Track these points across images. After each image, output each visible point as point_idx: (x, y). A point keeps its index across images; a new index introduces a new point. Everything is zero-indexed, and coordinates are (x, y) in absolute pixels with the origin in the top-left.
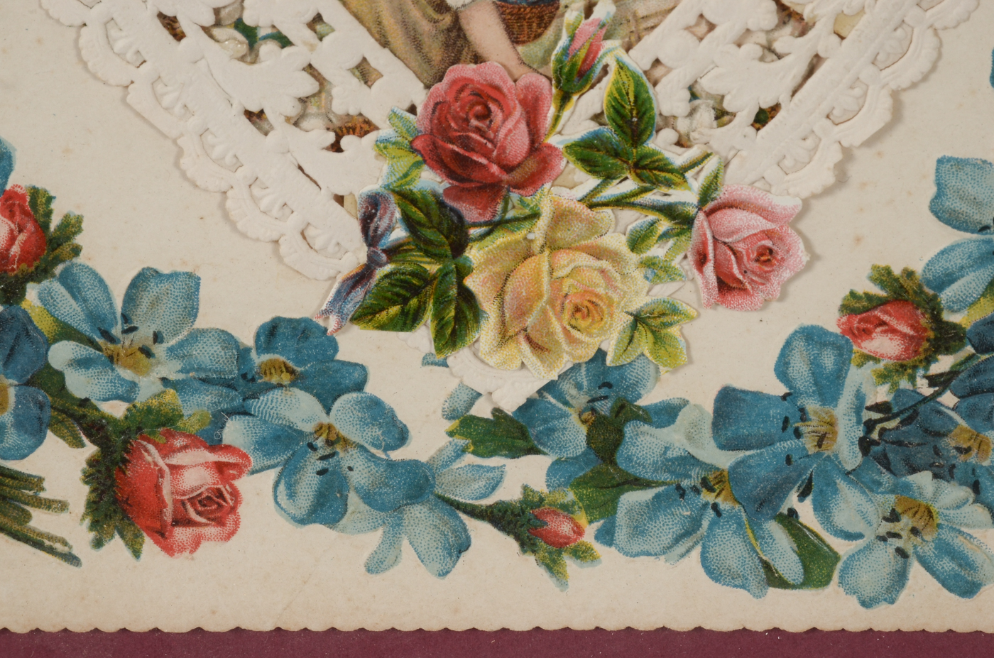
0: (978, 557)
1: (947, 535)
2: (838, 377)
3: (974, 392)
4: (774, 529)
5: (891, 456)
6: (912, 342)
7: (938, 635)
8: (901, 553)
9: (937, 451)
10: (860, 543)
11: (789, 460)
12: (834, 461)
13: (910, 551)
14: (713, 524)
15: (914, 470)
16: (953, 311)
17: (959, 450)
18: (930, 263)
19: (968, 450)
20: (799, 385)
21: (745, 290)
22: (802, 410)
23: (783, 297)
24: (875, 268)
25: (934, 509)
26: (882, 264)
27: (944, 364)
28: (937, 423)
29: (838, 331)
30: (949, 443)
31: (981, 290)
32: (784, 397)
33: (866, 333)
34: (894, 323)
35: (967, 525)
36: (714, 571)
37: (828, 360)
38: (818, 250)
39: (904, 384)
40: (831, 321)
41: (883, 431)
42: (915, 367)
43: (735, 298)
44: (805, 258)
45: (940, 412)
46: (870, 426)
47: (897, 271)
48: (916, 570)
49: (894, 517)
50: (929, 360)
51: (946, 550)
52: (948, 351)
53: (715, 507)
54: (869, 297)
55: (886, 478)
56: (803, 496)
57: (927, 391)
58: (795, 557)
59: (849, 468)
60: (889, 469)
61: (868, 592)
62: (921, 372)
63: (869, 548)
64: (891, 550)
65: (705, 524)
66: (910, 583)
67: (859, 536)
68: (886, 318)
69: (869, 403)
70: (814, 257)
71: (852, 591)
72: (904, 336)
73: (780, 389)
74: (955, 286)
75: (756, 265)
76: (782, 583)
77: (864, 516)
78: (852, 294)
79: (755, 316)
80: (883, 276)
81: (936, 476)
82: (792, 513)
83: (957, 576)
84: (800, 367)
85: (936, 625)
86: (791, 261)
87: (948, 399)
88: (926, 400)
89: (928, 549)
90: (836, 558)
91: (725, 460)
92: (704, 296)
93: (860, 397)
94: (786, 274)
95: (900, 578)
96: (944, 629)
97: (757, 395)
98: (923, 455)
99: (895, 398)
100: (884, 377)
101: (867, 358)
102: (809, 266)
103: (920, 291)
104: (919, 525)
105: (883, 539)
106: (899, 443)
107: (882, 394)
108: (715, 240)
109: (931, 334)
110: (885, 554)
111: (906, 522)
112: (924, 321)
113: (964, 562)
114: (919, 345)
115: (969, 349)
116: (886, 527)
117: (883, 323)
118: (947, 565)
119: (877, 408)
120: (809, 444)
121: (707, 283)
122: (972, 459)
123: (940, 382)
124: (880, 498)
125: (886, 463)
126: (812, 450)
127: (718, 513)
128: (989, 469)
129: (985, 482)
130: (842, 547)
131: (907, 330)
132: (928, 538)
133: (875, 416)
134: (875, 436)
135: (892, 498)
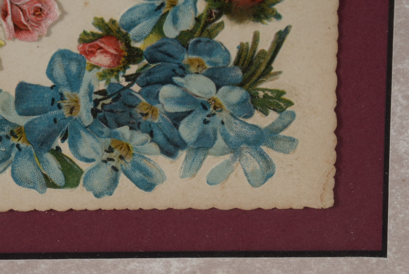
0: (153, 170)
1: (137, 159)
2: (79, 76)
3: (148, 84)
4: (49, 157)
5: (108, 118)
6: (116, 58)
7: (135, 211)
8: (115, 169)
9: (131, 115)
10: (93, 164)
11: (55, 121)
12: (79, 121)
13: (119, 168)
14: (17, 155)
15: (120, 125)
16: (136, 41)
17: (142, 114)
18: (123, 16)
19: (147, 115)
20: (59, 81)
21: (28, 30)
22: (61, 94)
23: (48, 34)
24: (96, 19)
25: (131, 145)
26: (99, 16)
27: (133, 69)
28: (131, 100)
29: (78, 52)
30: (137, 111)
31: (150, 30)
32: (52, 88)
33: (92, 53)
34: (106, 48)
35: (148, 154)
36: (18, 180)
37: (74, 67)
38: (66, 9)
39: (113, 80)
40: (74, 47)
41: (103, 105)
42: (118, 71)
43: (24, 35)
44: (59, 13)
45: (131, 95)
46: (96, 102)
47: (107, 20)
48: (123, 178)
49: (110, 150)
50: (125, 67)
51: (137, 167)
52: (135, 62)
53: (18, 146)
54: (93, 34)
55: (106, 130)
56: (63, 140)
57: (125, 84)
58: (60, 172)
59: (87, 124)
60: (108, 127)
61: (98, 189)
62: (121, 74)
63: (98, 166)
64: (109, 167)
65: (13, 155)
66: (120, 184)
67: (93, 160)
68: (102, 45)
69: (95, 90)
70: (64, 13)
71: (90, 189)
72: (112, 54)
73: (49, 83)
74: (136, 28)
75: (33, 17)
76: (54, 186)
77: (95, 149)
78: (85, 32)
79: (35, 44)
80: (100, 23)
81: (131, 128)
82: (58, 148)
83: (143, 180)
84: (59, 71)
85: (133, 206)
86: (52, 15)
87: (136, 88)
88: (124, 88)
89: (128, 167)
90: (82, 172)
91: (22, 121)
92: (7, 33)
93: (90, 87)
94: (49, 22)
95: (114, 182)
96: (137, 208)
97: (37, 87)
98: (124, 117)
99: (109, 87)
100: (103, 76)
101: (94, 66)
102: (61, 18)
103: (119, 31)
104: (124, 154)
105: (105, 162)
106: (112, 111)
107: (102, 85)
108: (12, 4)
109: (126, 54)
110: (106, 169)
111: (117, 152)
112: (122, 46)
113: (147, 173)
114: (119, 59)
115: (145, 62)
116: (106, 155)
117: (101, 48)
118: (138, 175)
119: (100, 93)
120: (65, 112)
121: (8, 27)
122: (149, 119)
123: (131, 79)
124: (103, 140)
125: (105, 122)
126: (67, 115)
127: (20, 149)
128: (158, 124)
129: (156, 131)
130: (84, 166)
131: (113, 51)
132: (128, 161)
133: (99, 97)
134: (99, 107)
135: (109, 140)
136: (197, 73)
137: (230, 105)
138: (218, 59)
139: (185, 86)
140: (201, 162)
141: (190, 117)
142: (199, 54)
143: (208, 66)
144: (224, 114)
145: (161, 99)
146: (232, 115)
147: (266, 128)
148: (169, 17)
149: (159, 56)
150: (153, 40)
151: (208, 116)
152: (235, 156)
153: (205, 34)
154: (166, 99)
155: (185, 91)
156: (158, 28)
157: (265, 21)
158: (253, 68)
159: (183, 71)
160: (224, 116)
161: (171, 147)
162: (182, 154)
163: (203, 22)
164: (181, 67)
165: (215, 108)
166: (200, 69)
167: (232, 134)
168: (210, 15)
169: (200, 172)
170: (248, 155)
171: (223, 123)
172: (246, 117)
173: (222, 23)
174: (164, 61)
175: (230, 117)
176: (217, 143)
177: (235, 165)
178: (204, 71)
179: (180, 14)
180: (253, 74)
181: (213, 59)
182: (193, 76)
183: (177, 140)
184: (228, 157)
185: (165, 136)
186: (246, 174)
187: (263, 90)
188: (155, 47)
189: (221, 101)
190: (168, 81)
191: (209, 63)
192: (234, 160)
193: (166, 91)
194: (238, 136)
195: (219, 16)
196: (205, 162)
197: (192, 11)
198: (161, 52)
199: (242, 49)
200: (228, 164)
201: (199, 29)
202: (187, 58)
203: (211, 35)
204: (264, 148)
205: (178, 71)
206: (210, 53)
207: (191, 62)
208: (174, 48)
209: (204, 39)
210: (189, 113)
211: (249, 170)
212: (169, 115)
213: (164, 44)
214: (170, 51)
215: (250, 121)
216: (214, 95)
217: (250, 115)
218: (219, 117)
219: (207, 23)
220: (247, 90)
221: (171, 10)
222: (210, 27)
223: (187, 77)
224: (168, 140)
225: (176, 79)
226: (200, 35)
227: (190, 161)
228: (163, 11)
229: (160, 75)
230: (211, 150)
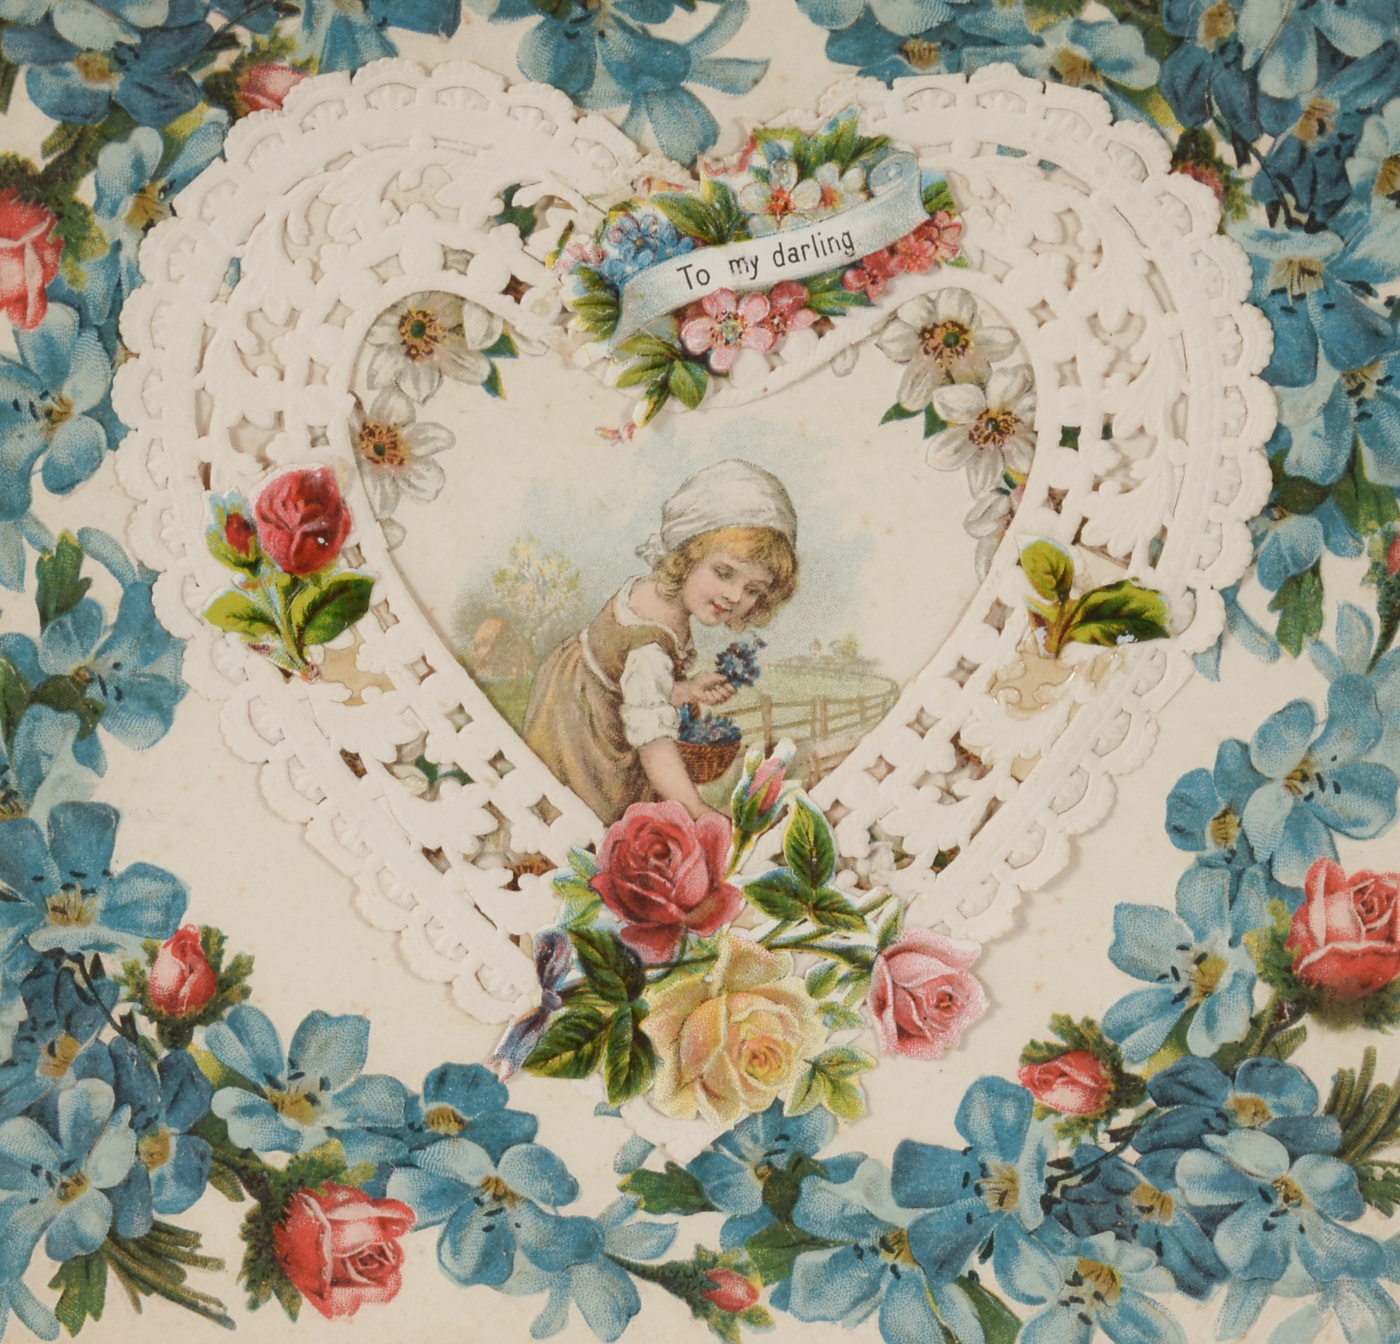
0: (1160, 1323)
1: (1130, 1301)
2: (1020, 1130)
3: (1155, 1147)
4: (955, 1293)
5: (1073, 1215)
6: (1094, 1093)
8: (1084, 1319)
9: (1119, 1210)
10: (1042, 1308)
11: (969, 1218)
12: (1014, 1221)
13: (1093, 1317)
14: (891, 1287)
15: (1096, 1230)
16: (1133, 1062)
17: (1142, 1209)
18: (1110, 1012)
19: (1150, 1209)
20: (980, 1138)
21: (924, 1037)
22: (983, 1166)
23: (963, 1046)
24: (1055, 1017)
25: (1118, 1271)
26: (1063, 1013)
27: (1125, 1118)
28: (1119, 1180)
29: (1019, 1082)
30: (1131, 1202)
31: (1161, 1039)
32: (965, 1152)
33: (1046, 1085)
34: (1074, 1073)
35: (1151, 1290)
36: (892, 1338)
37: (1009, 1113)
38: (998, 997)
39: (1086, 1139)
40: (1011, 1072)
41: (1065, 1189)
42: (1096, 1121)
43: (915, 1047)
44: (985, 1005)
45: (1121, 1169)
46: (1051, 1183)
47: (1077, 1021)
48: (1099, 1337)
49: (1076, 1281)
50: (1110, 1113)
51: (1130, 1316)
52: (1129, 1104)
53: (894, 1269)
54: (1049, 1047)
55: (1068, 1239)
56: (984, 1257)
57: (1109, 1146)
58: (976, 1323)
59: (1031, 1228)
60: (1073, 1232)
62: (1102, 1126)
63: (1051, 1313)
64: (1074, 1316)
65: (884, 1286)
67: (1041, 1300)
68: (1067, 1069)
69: (1051, 1158)
70: (994, 1005)
72: (1085, 1087)
73: (960, 1143)
74: (1135, 1036)
75: (935, 1012)
77: (1045, 1278)
78: (1033, 1044)
79: (936, 1065)
80: (1064, 1025)
81: (1119, 1237)
82: (973, 1275)
84: (980, 1119)
86: (971, 1008)
87: (1130, 1155)
88: (1107, 1156)
89: (1112, 1315)
90: (1019, 1324)
91: (904, 1218)
92: (883, 1043)
93: (1041, 1152)
94: (966, 1022)
97: (937, 1150)
98: (1106, 1214)
99: (1078, 1153)
100: (1065, 1131)
101: (1048, 1111)
102: (989, 1014)
103: (1100, 1042)
104: (1103, 1290)
105: (1065, 1304)
106: (1081, 1201)
107: (1063, 1149)
108: (895, 985)
109: (1112, 1087)
110: (1068, 1319)
111: (1088, 1287)
112: (1105, 1073)
113: (1148, 1329)
114: (1099, 1097)
115: (1150, 1103)
116: (1068, 1292)
117: (1063, 1074)
118: (1130, 1332)
119: (1058, 1164)
120: (990, 1200)
121: (886, 1031)
122: (1155, 1219)
123: (1121, 1136)
124: (1062, 1260)
125: (1067, 1221)
126: (993, 1208)
127: (897, 1275)
128: (1172, 1230)
129: (1169, 1244)
130: (1023, 1312)
131: (1087, 1081)
132: (1111, 1303)
133: (1058, 1172)
134: (1057, 1193)
135: (1075, 1260)
136: (1252, 1128)
137: (1316, 1194)
138: (1295, 1101)
139: (1229, 1153)
140: (1258, 1309)
141: (1237, 1215)
142: (1257, 1090)
143: (1275, 1115)
144: (1304, 1210)
145: (1179, 1179)
146: (1320, 1213)
147: (1389, 1243)
148: (1199, 1017)
149: (1179, 1091)
150: (1168, 1060)
151: (1274, 1215)
152: (1326, 1299)
153: (1269, 1051)
154: (1189, 1179)
155: (1228, 1163)
156: (1177, 1036)
157: (1388, 1028)
158: (1363, 1120)
159: (1224, 1122)
160: (1304, 1215)
161: (1196, 1277)
162: (1220, 1292)
163: (1265, 1027)
164: (1221, 1115)
165: (1287, 1199)
166: (1258, 1120)
167: (1320, 1252)
168: (1279, 1014)
169: (1255, 1328)
170: (1352, 1296)
171: (1302, 1230)
172: (1348, 1218)
173: (1303, 1029)
174: (1186, 1101)
175: (1316, 1218)
176: (1289, 1269)
177: (1325, 1316)
178: (1266, 1125)
179: (1220, 1011)
180: (1364, 1132)
181: (1284, 1100)
182: (1245, 1135)
183: (1210, 1262)
184: (1312, 1299)
185: (1186, 1253)
186: (1348, 1336)
187: (1383, 1165)
188: (1172, 1075)
189: (1298, 1184)
190: (1194, 1142)
191: (1277, 1107)
192: (1323, 1305)
193: (1190, 1162)
194: (1333, 1257)
195: (1297, 1015)
196: (1266, 1310)
197: (1244, 1006)
198: (1182, 1084)
199: (1341, 1082)
200: (1312, 1313)
201: (1258, 1041)
202: (1232, 1096)
203: (1280, 1052)
204: (1384, 1283)
205: (1215, 1123)
206: (1278, 1089)
207: (1241, 1105)
208: (1207, 1078)
209: (1266, 1060)
210: (1236, 1207)
211: (1353, 1328)
212: (1196, 1211)
213: (1187, 1068)
214: (1199, 1083)
215: (1356, 1227)
216: (1285, 1174)
217: (1356, 1214)
218: (1295, 1217)
219: (1273, 1030)
220: (1352, 1164)
221: (1204, 1002)
222: (1278, 1038)
223: (1232, 1135)
224: (1192, 1262)
225: (1211, 1139)
226: (1260, 1053)
227: (1235, 1306)
228: (1188, 1003)
229: (1178, 1131)
230: (1277, 1285)
